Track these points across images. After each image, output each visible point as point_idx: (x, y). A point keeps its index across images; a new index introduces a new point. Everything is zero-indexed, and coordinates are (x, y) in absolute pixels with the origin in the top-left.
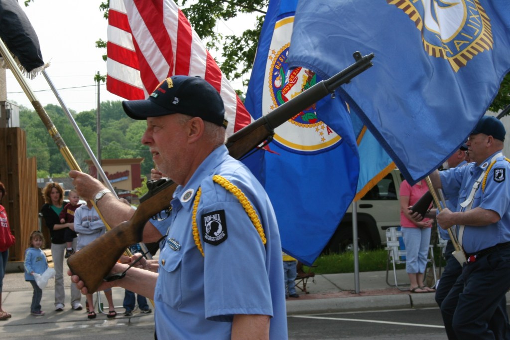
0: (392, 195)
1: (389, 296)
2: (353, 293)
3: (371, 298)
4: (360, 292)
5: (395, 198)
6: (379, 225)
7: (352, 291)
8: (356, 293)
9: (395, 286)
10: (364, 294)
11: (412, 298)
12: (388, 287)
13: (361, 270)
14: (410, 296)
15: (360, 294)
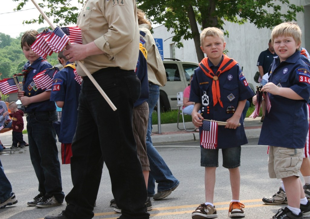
0: (177, 78)
1: (180, 134)
2: (157, 134)
3: (169, 136)
4: (161, 133)
5: (180, 80)
6: (169, 97)
7: (156, 132)
8: (159, 134)
9: (184, 129)
10: (164, 134)
11: (195, 135)
12: (179, 130)
13: (162, 123)
14: (194, 134)
15: (161, 134)
